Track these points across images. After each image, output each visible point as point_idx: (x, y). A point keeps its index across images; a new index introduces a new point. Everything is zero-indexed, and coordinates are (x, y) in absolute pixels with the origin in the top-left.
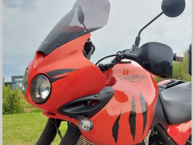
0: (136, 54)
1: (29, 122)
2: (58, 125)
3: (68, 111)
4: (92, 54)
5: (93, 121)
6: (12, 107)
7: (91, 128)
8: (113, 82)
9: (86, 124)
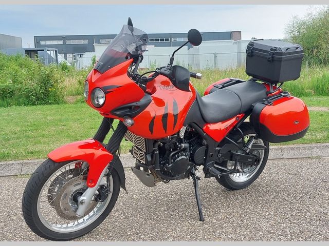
0: (168, 72)
1: (75, 117)
2: (112, 122)
3: (117, 113)
4: (141, 62)
5: (135, 121)
6: (47, 94)
7: (132, 125)
8: (154, 90)
9: (129, 122)
